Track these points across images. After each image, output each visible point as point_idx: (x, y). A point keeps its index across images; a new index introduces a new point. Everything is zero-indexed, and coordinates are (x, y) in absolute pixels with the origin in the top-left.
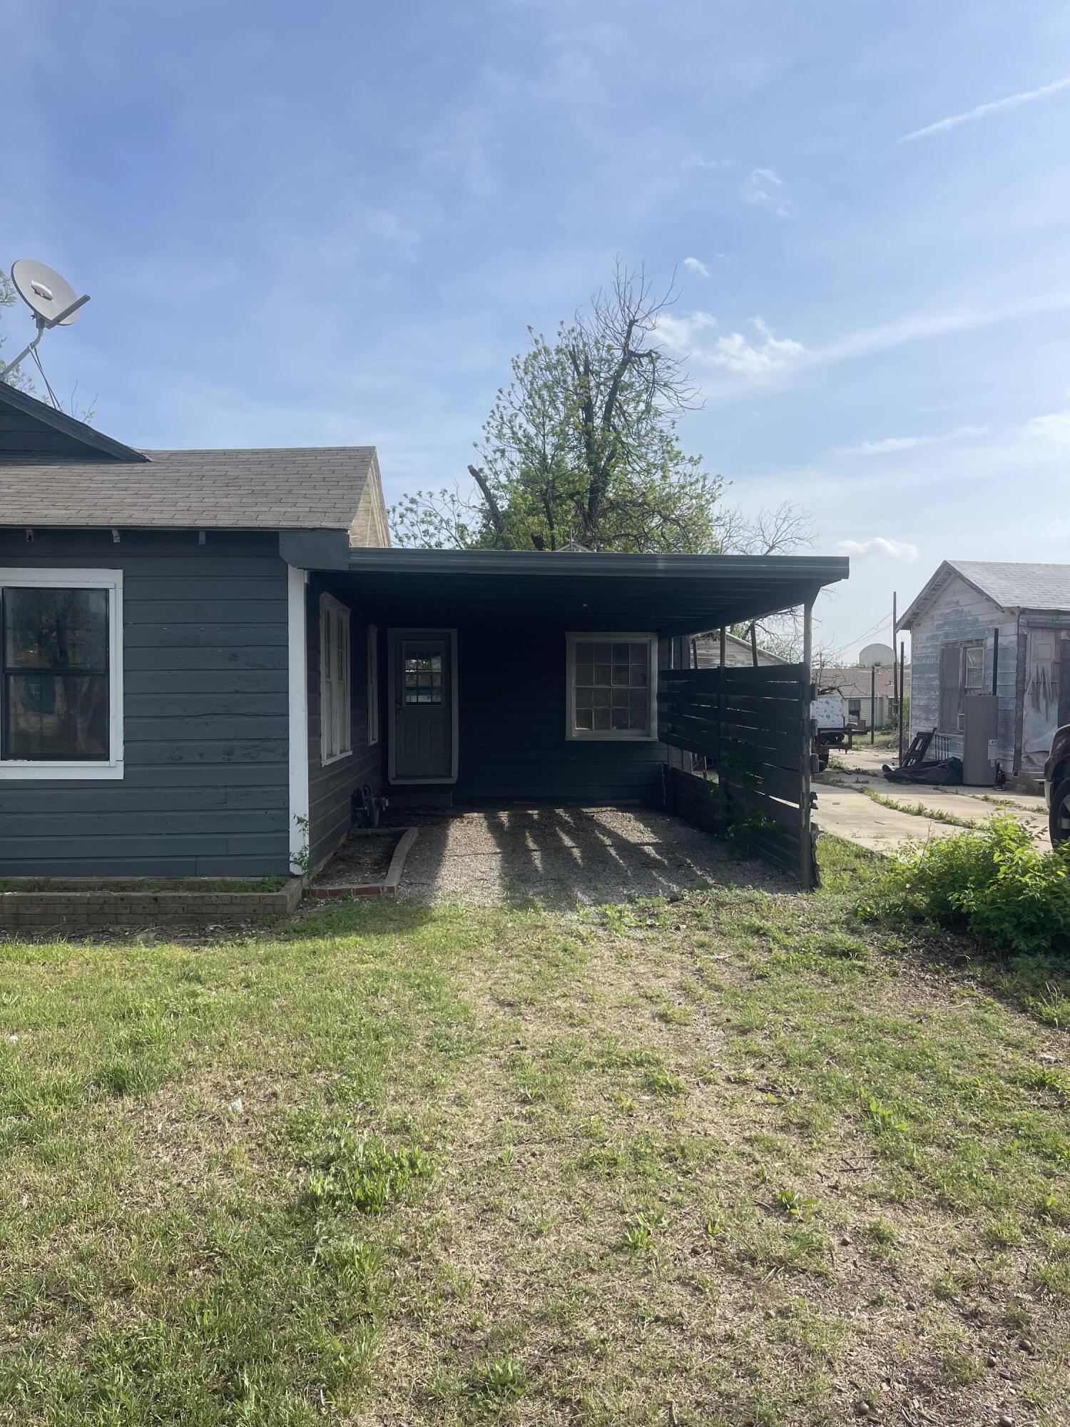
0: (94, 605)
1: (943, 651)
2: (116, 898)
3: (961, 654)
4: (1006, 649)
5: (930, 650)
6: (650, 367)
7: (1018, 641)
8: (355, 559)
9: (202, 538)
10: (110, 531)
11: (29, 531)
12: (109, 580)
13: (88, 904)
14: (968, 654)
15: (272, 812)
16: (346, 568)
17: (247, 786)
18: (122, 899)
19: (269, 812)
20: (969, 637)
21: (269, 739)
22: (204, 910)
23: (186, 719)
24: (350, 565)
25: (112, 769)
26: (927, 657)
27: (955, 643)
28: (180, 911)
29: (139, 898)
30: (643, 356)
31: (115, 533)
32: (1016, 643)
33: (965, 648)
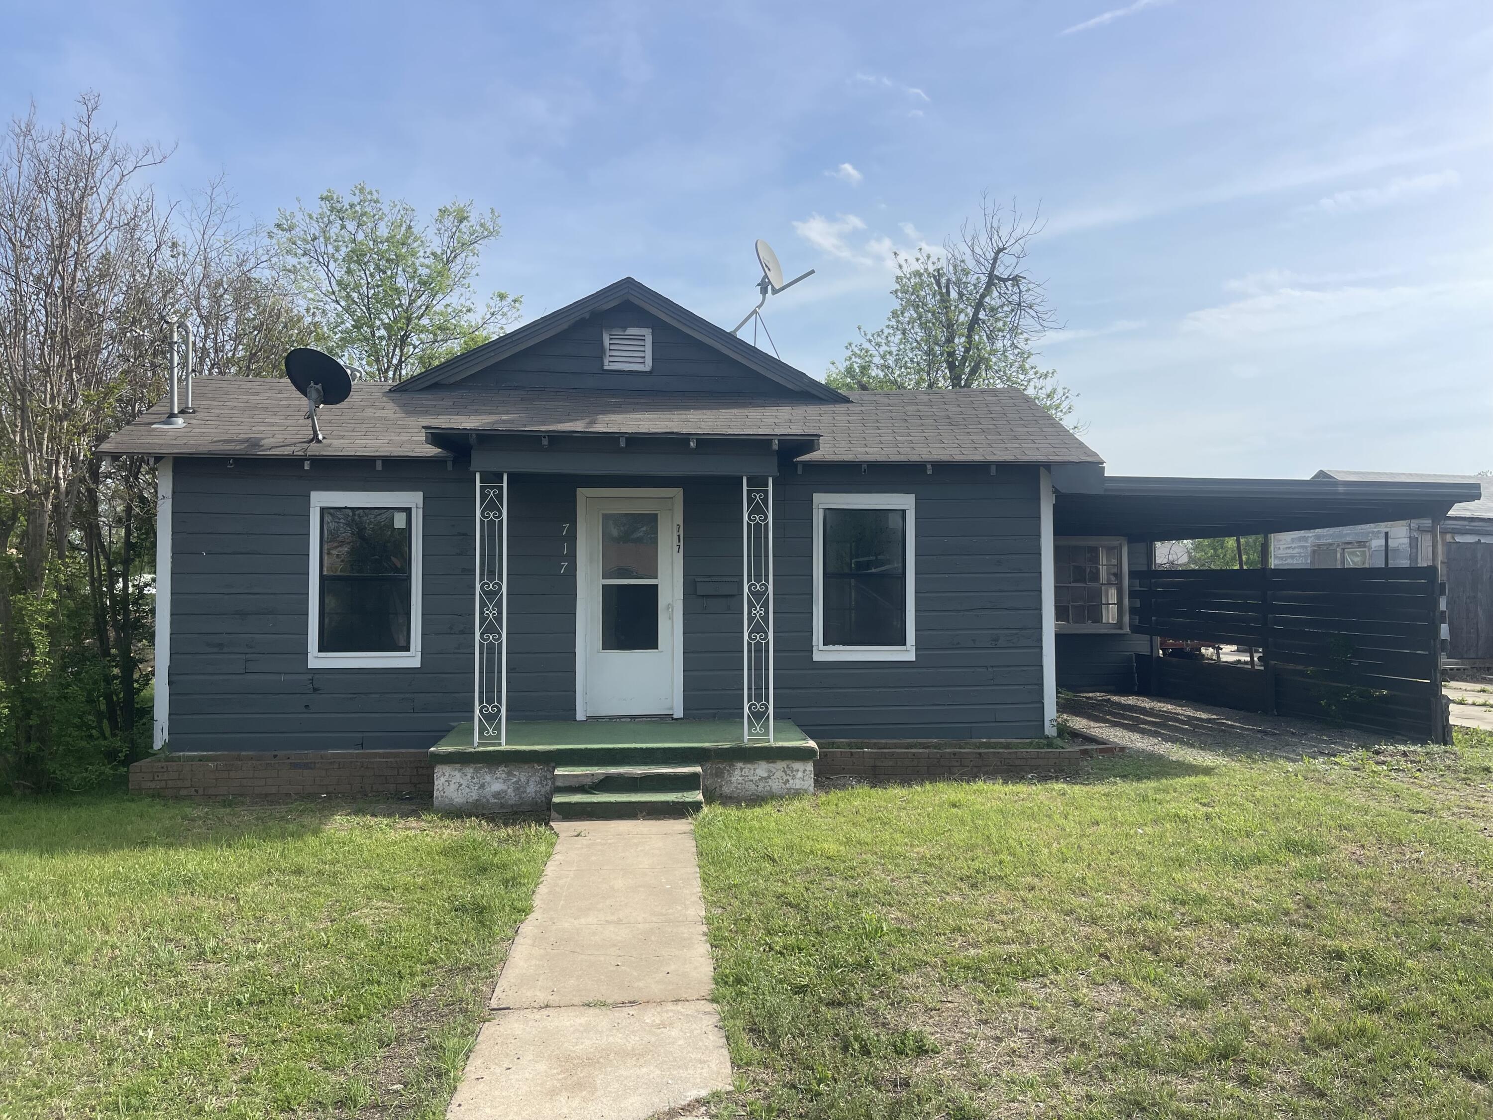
0: (893, 522)
1: (1314, 552)
2: (949, 753)
3: (1339, 555)
4: (1396, 550)
5: (1296, 550)
6: (1016, 290)
7: (1410, 544)
8: (1108, 485)
9: (993, 471)
10: (925, 466)
11: (864, 466)
12: (905, 502)
13: (929, 758)
14: (1346, 555)
15: (1029, 687)
16: (1102, 493)
17: (1009, 666)
18: (955, 754)
19: (1027, 687)
20: (1348, 539)
21: (1025, 629)
22: (1017, 762)
23: (962, 613)
24: (1106, 490)
25: (907, 653)
26: (1293, 557)
27: (1331, 544)
28: (999, 764)
29: (967, 753)
30: (1008, 279)
31: (929, 467)
32: (1408, 545)
33: (1344, 549)
